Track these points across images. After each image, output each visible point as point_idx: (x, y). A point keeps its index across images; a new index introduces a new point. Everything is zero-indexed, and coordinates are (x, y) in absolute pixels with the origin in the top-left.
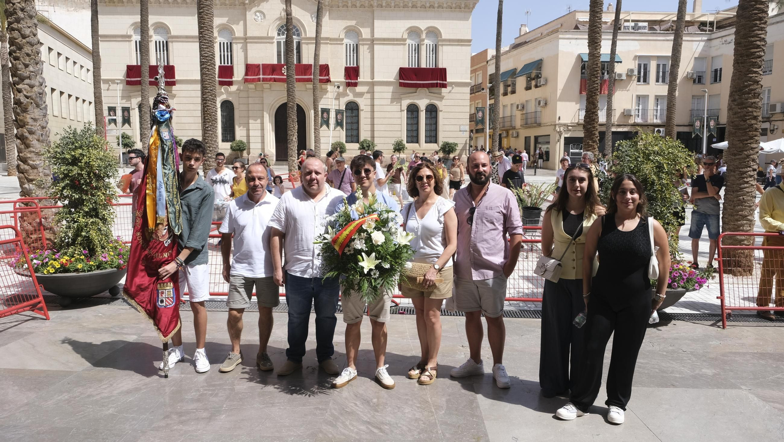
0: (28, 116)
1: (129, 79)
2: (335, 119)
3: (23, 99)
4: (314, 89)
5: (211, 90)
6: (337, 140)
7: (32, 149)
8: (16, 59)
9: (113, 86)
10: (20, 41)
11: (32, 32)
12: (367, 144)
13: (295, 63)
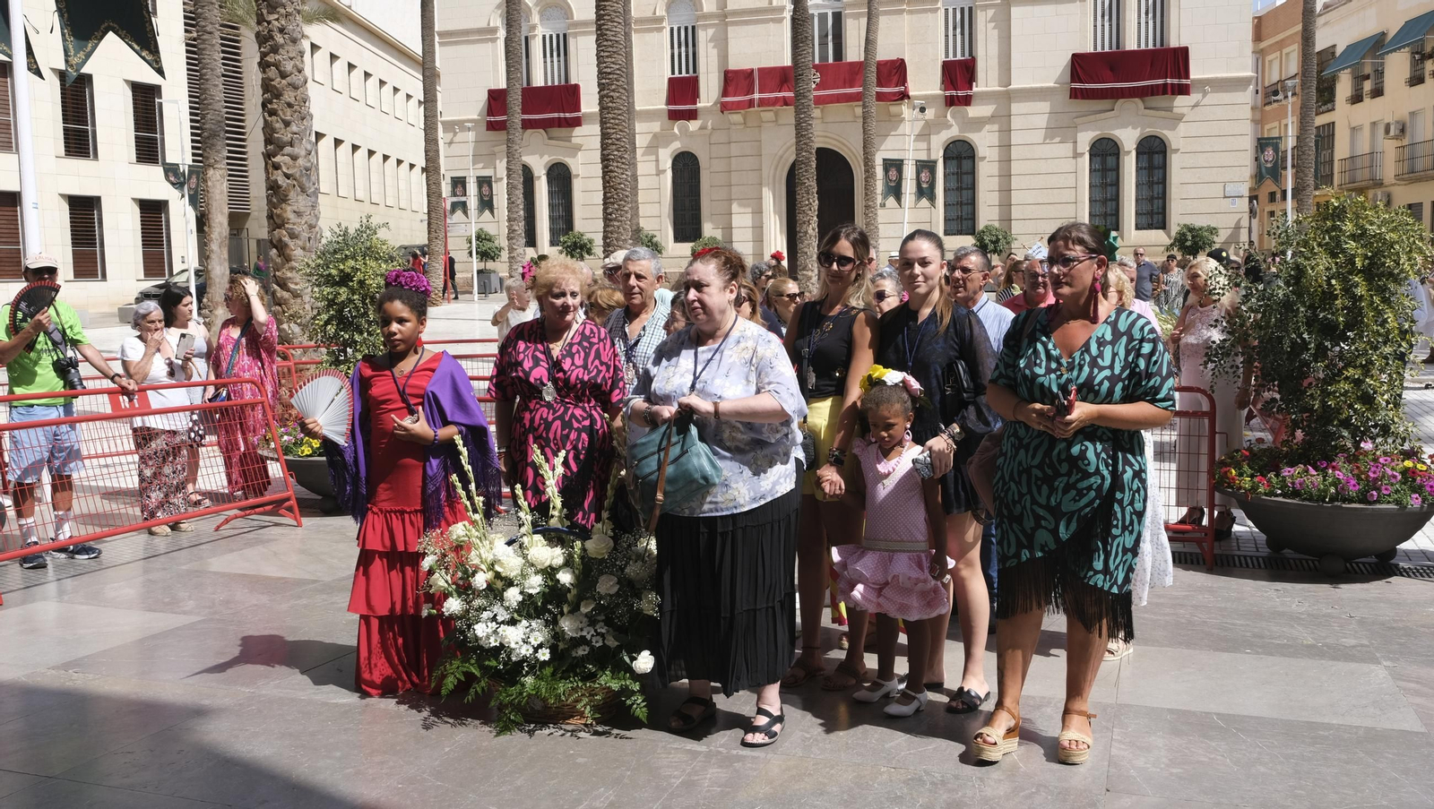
0: (289, 208)
1: (492, 119)
2: (915, 182)
3: (281, 180)
4: (864, 118)
5: (618, 140)
7: (294, 264)
8: (273, 113)
9: (460, 136)
10: (278, 82)
11: (295, 66)
12: (994, 238)
13: (831, 60)
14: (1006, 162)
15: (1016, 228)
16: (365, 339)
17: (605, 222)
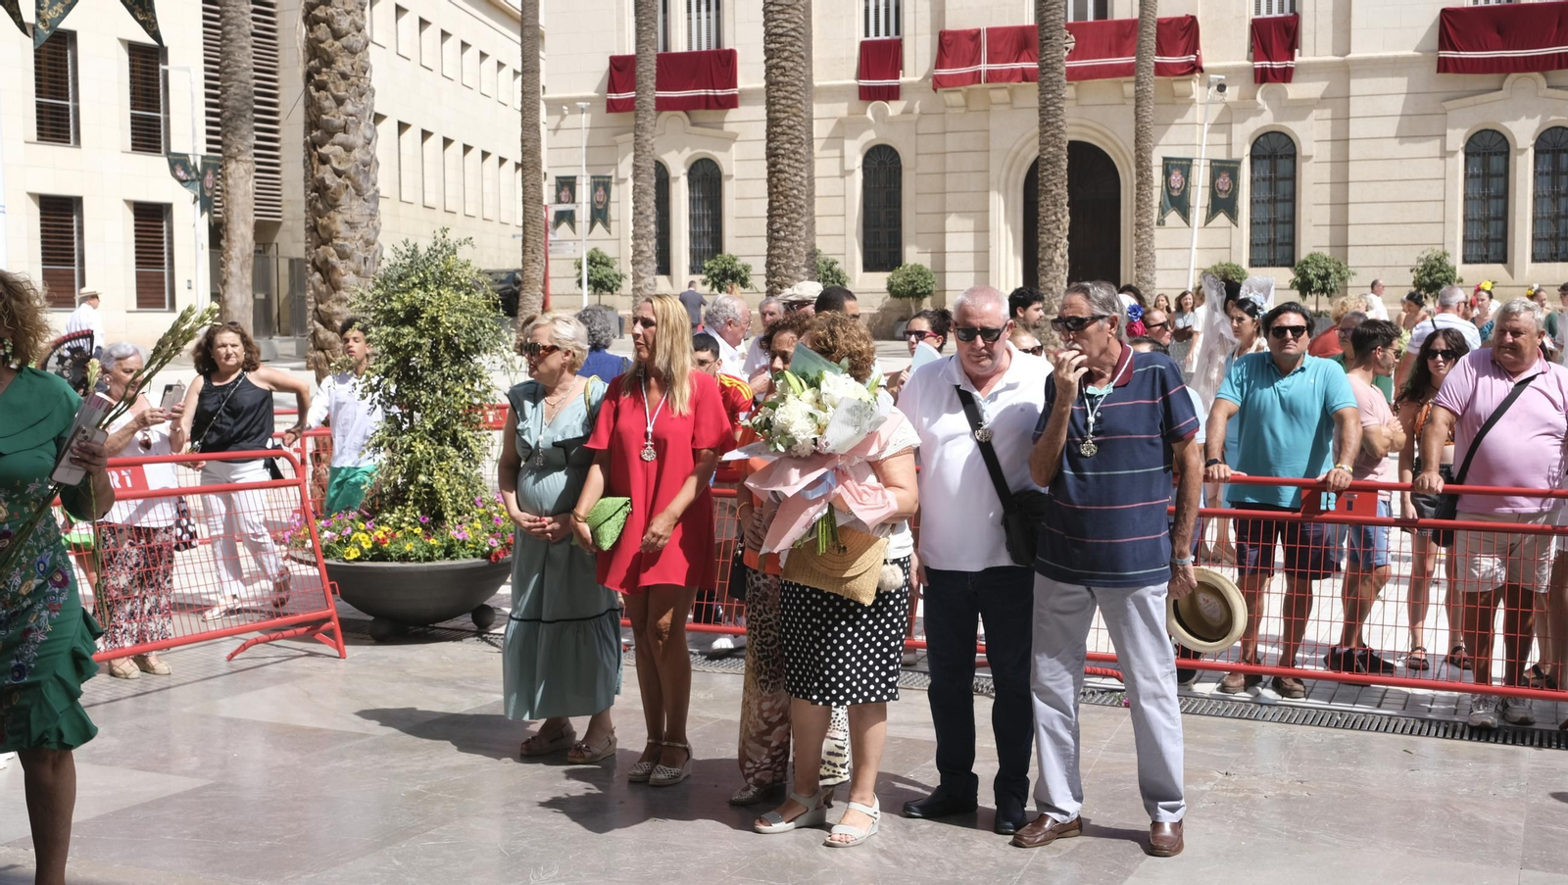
0: (339, 218)
1: (614, 96)
2: (1207, 190)
3: (330, 179)
4: (1137, 100)
5: (790, 128)
6: (1219, 258)
7: (343, 294)
8: (321, 86)
9: (571, 120)
10: (329, 45)
11: (353, 23)
12: (1322, 272)
13: (1090, 18)
14: (1341, 162)
15: (1354, 258)
16: (438, 400)
17: (769, 242)
